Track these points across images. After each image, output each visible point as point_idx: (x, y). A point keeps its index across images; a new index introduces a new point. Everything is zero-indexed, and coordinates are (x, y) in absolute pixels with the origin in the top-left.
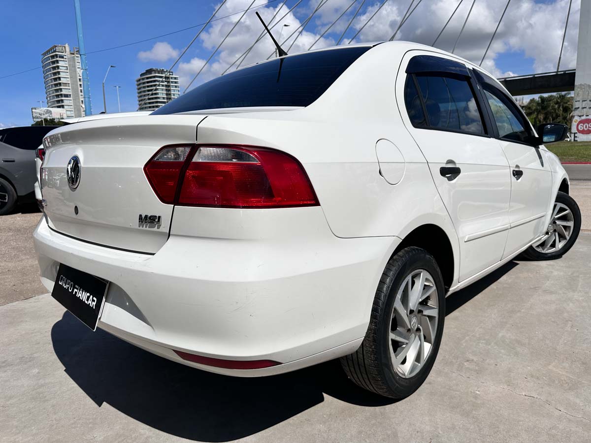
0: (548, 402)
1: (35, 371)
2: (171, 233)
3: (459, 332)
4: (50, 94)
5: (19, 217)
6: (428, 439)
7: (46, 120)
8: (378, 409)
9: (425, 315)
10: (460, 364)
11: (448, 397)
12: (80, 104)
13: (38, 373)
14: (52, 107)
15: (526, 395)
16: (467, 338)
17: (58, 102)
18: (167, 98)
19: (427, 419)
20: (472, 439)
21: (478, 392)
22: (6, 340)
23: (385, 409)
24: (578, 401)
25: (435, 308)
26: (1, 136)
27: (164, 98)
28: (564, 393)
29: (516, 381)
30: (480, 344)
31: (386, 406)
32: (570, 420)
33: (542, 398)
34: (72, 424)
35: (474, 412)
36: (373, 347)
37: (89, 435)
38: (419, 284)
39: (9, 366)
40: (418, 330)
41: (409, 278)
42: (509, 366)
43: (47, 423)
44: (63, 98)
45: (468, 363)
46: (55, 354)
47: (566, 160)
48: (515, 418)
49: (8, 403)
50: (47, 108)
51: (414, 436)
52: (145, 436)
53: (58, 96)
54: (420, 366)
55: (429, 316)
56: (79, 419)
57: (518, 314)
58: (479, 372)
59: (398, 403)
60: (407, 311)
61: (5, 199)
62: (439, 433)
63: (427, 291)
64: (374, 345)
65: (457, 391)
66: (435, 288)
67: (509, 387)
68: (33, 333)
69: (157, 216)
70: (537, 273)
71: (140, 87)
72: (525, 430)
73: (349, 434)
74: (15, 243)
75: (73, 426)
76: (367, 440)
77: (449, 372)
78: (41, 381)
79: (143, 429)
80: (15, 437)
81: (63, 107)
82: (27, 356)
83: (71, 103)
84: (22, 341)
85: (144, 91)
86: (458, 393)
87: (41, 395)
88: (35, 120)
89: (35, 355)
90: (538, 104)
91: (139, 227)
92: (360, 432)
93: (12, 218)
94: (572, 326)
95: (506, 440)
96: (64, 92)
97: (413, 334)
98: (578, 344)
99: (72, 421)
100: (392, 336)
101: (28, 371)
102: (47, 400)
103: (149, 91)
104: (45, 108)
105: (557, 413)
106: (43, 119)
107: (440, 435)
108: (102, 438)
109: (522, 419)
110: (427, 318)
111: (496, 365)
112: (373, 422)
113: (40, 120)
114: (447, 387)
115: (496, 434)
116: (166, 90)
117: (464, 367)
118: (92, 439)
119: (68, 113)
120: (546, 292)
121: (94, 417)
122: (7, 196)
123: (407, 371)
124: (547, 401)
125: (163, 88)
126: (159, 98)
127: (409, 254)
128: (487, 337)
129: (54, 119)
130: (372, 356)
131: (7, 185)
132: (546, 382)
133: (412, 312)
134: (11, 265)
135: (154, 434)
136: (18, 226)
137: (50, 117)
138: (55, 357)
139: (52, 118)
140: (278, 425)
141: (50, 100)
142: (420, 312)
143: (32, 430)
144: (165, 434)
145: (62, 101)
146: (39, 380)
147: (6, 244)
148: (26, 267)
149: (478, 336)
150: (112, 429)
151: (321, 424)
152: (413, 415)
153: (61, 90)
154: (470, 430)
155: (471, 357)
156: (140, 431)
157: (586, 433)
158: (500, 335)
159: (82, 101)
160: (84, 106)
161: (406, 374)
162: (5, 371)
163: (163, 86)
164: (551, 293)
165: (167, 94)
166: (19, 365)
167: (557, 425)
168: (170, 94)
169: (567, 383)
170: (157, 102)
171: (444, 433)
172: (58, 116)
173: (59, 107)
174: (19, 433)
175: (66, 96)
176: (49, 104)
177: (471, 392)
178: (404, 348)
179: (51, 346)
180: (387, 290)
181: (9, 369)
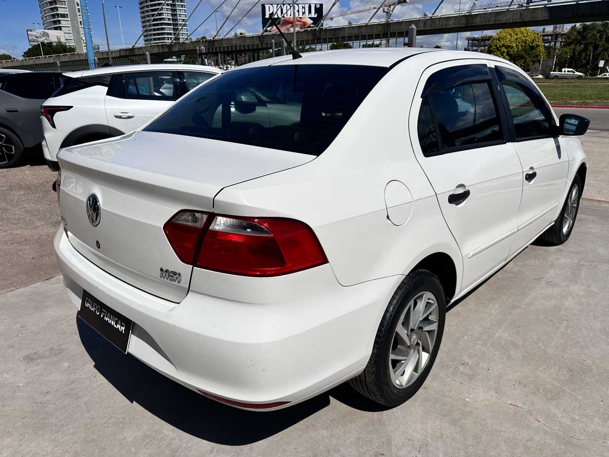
0: (530, 413)
1: (66, 364)
2: (190, 289)
3: (459, 330)
4: (45, 14)
5: (28, 171)
6: (418, 447)
7: (43, 43)
8: (376, 415)
9: (425, 331)
10: (455, 367)
11: (440, 403)
12: (78, 25)
13: (69, 367)
14: (49, 29)
15: (511, 404)
16: (466, 337)
17: (55, 22)
18: (173, 20)
19: (419, 427)
20: (456, 449)
21: (468, 400)
22: (35, 328)
23: (382, 415)
24: (557, 412)
25: (436, 322)
26: (1, 84)
27: (169, 19)
28: (547, 402)
29: (505, 388)
30: (477, 346)
31: (384, 412)
32: (546, 432)
33: (525, 408)
34: (105, 423)
35: (462, 421)
36: (374, 369)
37: (120, 435)
38: (421, 305)
39: (41, 358)
40: (418, 344)
41: (412, 303)
42: (501, 371)
43: (82, 421)
44: (60, 19)
45: (463, 367)
46: (82, 345)
47: (600, 104)
48: (497, 428)
49: (45, 399)
50: (44, 31)
51: (405, 444)
52: (170, 438)
53: (53, 16)
54: (417, 375)
55: (428, 331)
56: (110, 419)
57: (518, 311)
58: (472, 377)
59: (394, 409)
60: (408, 331)
61: (12, 151)
62: (428, 442)
63: (428, 309)
64: (375, 367)
65: (449, 397)
66: (436, 304)
67: (497, 395)
68: (58, 321)
69: (178, 273)
70: (544, 259)
71: (142, 5)
72: (505, 442)
73: (349, 440)
74: (28, 205)
75: (106, 425)
76: (364, 447)
77: (444, 376)
78: (71, 376)
79: (168, 430)
80: (56, 435)
81: (60, 28)
82: (56, 348)
83: (69, 24)
84: (49, 330)
85: (147, 11)
86: (450, 400)
87: (74, 391)
88: (31, 43)
89: (63, 346)
90: (579, 32)
91: (161, 278)
92: (358, 439)
93: (21, 171)
94: (567, 327)
95: (486, 451)
96: (60, 11)
97: (412, 350)
98: (569, 348)
99: (104, 421)
100: (392, 357)
101: (59, 365)
102: (80, 397)
103: (152, 10)
104: (41, 30)
105: (536, 424)
106: (40, 43)
107: (428, 444)
108: (132, 438)
109: (504, 429)
110: (427, 333)
111: (489, 370)
112: (371, 428)
113: (37, 44)
114: (440, 393)
115: (478, 445)
116: (172, 10)
117: (459, 371)
118: (123, 439)
119: (67, 35)
120: (550, 284)
121: (123, 416)
122: (13, 147)
123: (405, 383)
124: (529, 411)
125: (168, 7)
126: (164, 19)
127: (413, 280)
128: (484, 338)
129: (52, 43)
130: (373, 376)
131: (12, 137)
132: (532, 391)
133: (412, 330)
134: (27, 233)
135: (177, 436)
136: (28, 183)
137: (47, 40)
138: (82, 348)
139: (49, 41)
140: (286, 430)
141: (46, 20)
142: (420, 328)
143: (70, 429)
144: (187, 435)
145: (59, 22)
146: (70, 374)
147: (18, 205)
148: (43, 236)
149: (476, 336)
150: (139, 429)
151: (324, 429)
152: (407, 423)
153: (57, 8)
154: (456, 440)
155: (467, 360)
156: (165, 432)
157: (558, 446)
158: (497, 334)
159: (81, 22)
160: (84, 38)
161: (403, 385)
162: (38, 364)
163: (168, 5)
164: (554, 285)
165: (172, 15)
166: (49, 358)
167: (534, 437)
168: (176, 15)
169: (551, 392)
170: (162, 24)
171: (432, 442)
172: (56, 40)
173: (56, 29)
174: (59, 431)
175: (63, 16)
176: (45, 25)
177: (462, 399)
178: (403, 363)
179: (77, 337)
180: (389, 318)
181: (41, 362)
